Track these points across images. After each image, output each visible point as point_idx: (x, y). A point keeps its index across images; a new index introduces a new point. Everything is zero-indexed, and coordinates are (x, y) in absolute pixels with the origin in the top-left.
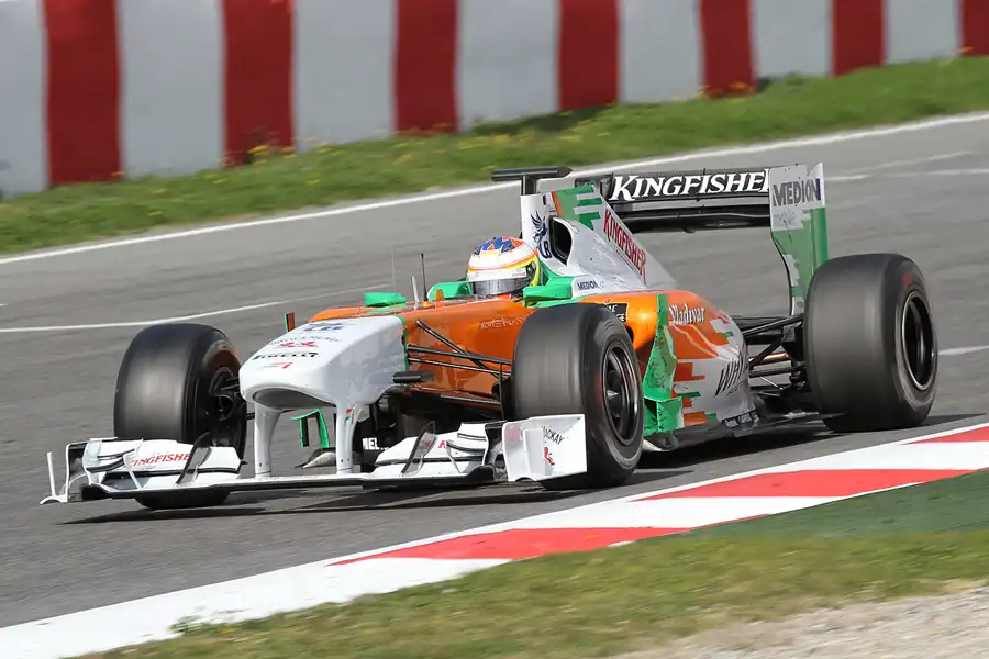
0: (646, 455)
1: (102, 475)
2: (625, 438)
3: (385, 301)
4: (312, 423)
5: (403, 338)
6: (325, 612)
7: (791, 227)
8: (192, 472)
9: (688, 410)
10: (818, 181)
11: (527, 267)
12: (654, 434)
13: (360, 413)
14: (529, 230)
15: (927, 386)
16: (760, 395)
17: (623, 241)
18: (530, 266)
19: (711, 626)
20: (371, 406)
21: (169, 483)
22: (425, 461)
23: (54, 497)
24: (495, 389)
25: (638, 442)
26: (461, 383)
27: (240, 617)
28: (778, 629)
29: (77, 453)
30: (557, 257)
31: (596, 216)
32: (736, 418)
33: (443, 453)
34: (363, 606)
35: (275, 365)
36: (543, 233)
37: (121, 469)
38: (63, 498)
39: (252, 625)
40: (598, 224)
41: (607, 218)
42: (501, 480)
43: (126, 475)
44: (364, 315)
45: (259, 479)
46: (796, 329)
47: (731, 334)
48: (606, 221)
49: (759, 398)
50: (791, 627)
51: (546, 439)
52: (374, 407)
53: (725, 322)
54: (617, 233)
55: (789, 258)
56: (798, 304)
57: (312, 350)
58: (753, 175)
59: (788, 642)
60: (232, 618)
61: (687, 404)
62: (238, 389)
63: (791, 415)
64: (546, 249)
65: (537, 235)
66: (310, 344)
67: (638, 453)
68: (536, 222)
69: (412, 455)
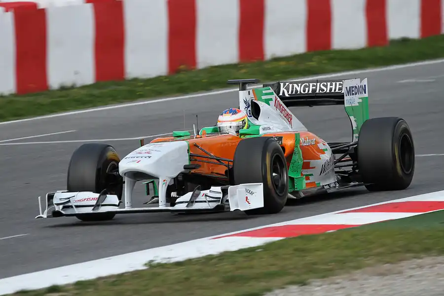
0: (290, 200)
1: (61, 207)
2: (280, 193)
3: (181, 135)
4: (151, 185)
5: (188, 150)
6: (209, 259)
7: (353, 105)
8: (99, 206)
9: (308, 181)
10: (365, 85)
11: (243, 121)
12: (294, 191)
13: (169, 182)
14: (242, 106)
15: (409, 172)
16: (339, 175)
17: (282, 110)
18: (244, 120)
19: (369, 265)
20: (174, 179)
21: (89, 210)
22: (196, 202)
23: (41, 215)
24: (226, 172)
25: (286, 194)
26: (213, 169)
27: (173, 260)
28: (396, 267)
29: (51, 197)
30: (254, 117)
31: (271, 99)
32: (329, 185)
33: (203, 199)
34: (224, 256)
35: (133, 161)
36: (249, 107)
37: (70, 204)
38: (45, 216)
39: (178, 264)
40: (272, 103)
41: (276, 101)
42: (227, 210)
43: (71, 207)
44: (173, 140)
45: (126, 209)
46: (354, 148)
47: (326, 150)
48: (275, 102)
49: (339, 177)
50: (402, 266)
51: (247, 193)
52: (176, 179)
53: (324, 145)
54: (280, 107)
55: (352, 118)
56: (356, 137)
57: (149, 155)
58: (338, 83)
59: (400, 273)
60: (169, 261)
61: (307, 178)
62: (118, 171)
63: (352, 184)
64: (250, 114)
65: (246, 108)
66: (148, 153)
67: (286, 199)
68: (245, 102)
69: (190, 199)
